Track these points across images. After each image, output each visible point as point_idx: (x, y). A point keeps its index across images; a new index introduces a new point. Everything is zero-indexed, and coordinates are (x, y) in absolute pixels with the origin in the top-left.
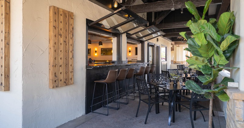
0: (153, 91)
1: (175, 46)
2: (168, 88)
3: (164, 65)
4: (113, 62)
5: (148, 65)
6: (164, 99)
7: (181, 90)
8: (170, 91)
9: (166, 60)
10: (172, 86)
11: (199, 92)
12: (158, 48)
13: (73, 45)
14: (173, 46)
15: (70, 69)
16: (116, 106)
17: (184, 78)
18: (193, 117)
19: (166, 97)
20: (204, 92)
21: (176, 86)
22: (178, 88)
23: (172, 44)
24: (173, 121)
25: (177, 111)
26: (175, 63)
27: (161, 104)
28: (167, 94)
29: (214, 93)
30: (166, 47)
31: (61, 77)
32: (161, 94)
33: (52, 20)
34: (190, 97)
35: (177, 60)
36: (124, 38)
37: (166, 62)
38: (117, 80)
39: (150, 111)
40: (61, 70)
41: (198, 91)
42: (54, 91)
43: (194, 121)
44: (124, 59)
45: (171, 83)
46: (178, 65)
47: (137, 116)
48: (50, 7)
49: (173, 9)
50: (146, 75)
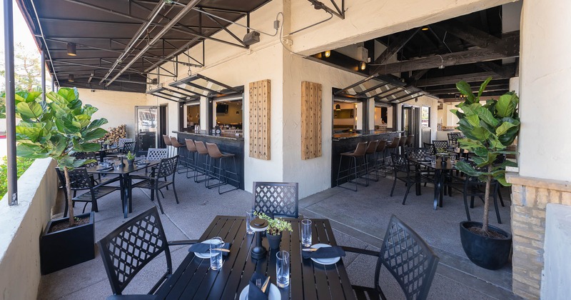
0: (413, 168)
1: (444, 104)
2: (433, 166)
3: (426, 133)
4: (358, 132)
5: (402, 134)
6: (428, 179)
7: (452, 170)
8: (436, 171)
9: (429, 126)
10: (439, 164)
11: (472, 174)
12: (417, 110)
13: (321, 117)
14: (442, 105)
15: (319, 142)
16: (365, 183)
17: (459, 154)
18: (469, 205)
19: (429, 177)
20: (478, 174)
21: (446, 164)
22: (448, 167)
23: (439, 102)
24: (441, 205)
25: (445, 194)
26: (445, 129)
27: (423, 184)
28: (431, 173)
29: (492, 176)
30: (429, 108)
31: (312, 149)
32: (423, 173)
33: (304, 95)
34: (465, 178)
35: (448, 125)
36: (372, 103)
37: (429, 128)
38: (366, 153)
39: (408, 192)
40: (311, 143)
41: (470, 173)
42: (305, 162)
43: (470, 210)
44: (371, 127)
45: (438, 160)
46: (449, 132)
47: (391, 196)
48: (302, 82)
49: (442, 67)
50: (400, 147)
